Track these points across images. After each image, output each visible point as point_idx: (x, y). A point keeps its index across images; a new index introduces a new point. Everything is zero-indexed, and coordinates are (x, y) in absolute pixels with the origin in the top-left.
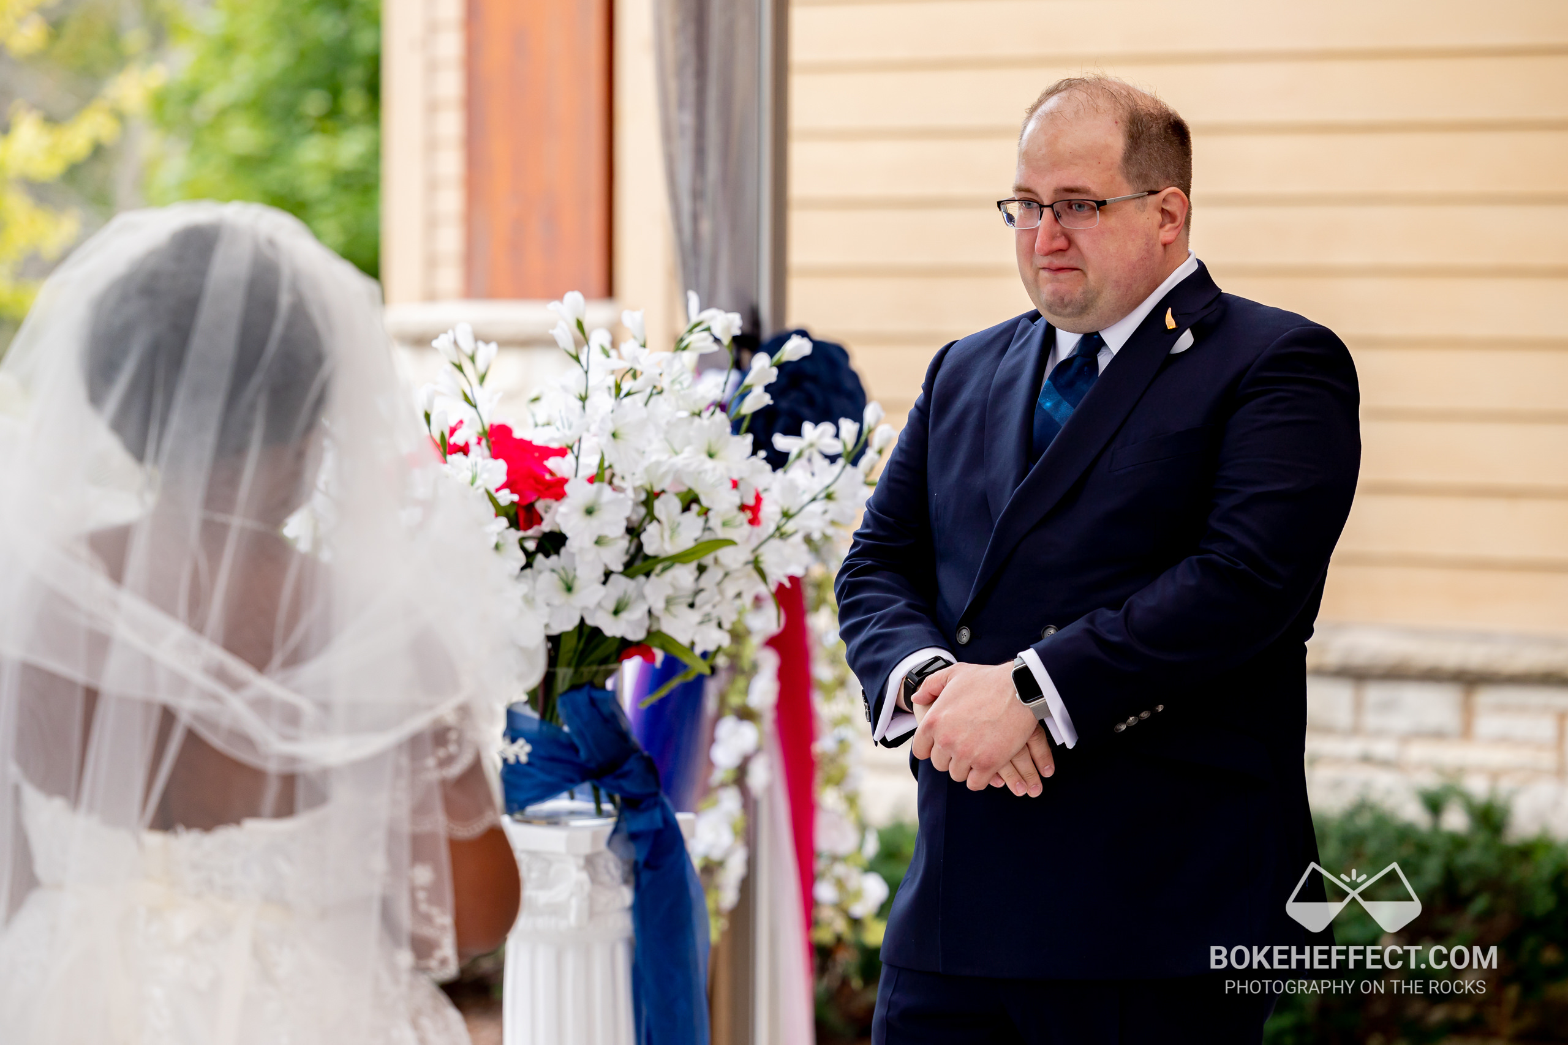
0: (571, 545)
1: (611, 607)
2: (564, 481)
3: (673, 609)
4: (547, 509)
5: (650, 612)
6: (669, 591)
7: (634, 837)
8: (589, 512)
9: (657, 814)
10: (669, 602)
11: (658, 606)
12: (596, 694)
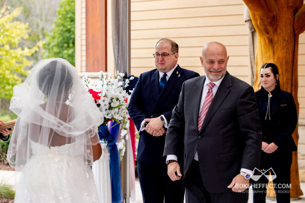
0: (101, 106)
1: (107, 114)
2: (100, 97)
3: (115, 114)
4: (98, 101)
5: (112, 115)
6: (115, 112)
7: (110, 146)
8: (104, 101)
9: (113, 143)
10: (115, 113)
11: (113, 114)
12: (104, 126)
